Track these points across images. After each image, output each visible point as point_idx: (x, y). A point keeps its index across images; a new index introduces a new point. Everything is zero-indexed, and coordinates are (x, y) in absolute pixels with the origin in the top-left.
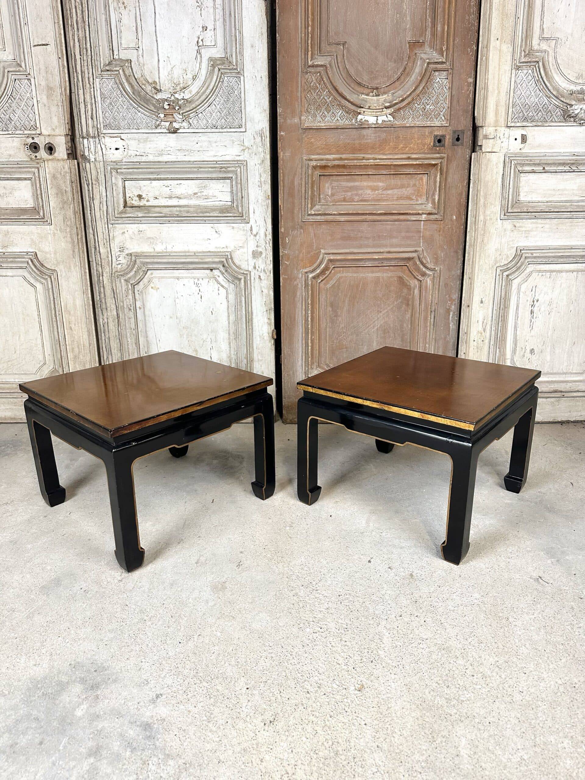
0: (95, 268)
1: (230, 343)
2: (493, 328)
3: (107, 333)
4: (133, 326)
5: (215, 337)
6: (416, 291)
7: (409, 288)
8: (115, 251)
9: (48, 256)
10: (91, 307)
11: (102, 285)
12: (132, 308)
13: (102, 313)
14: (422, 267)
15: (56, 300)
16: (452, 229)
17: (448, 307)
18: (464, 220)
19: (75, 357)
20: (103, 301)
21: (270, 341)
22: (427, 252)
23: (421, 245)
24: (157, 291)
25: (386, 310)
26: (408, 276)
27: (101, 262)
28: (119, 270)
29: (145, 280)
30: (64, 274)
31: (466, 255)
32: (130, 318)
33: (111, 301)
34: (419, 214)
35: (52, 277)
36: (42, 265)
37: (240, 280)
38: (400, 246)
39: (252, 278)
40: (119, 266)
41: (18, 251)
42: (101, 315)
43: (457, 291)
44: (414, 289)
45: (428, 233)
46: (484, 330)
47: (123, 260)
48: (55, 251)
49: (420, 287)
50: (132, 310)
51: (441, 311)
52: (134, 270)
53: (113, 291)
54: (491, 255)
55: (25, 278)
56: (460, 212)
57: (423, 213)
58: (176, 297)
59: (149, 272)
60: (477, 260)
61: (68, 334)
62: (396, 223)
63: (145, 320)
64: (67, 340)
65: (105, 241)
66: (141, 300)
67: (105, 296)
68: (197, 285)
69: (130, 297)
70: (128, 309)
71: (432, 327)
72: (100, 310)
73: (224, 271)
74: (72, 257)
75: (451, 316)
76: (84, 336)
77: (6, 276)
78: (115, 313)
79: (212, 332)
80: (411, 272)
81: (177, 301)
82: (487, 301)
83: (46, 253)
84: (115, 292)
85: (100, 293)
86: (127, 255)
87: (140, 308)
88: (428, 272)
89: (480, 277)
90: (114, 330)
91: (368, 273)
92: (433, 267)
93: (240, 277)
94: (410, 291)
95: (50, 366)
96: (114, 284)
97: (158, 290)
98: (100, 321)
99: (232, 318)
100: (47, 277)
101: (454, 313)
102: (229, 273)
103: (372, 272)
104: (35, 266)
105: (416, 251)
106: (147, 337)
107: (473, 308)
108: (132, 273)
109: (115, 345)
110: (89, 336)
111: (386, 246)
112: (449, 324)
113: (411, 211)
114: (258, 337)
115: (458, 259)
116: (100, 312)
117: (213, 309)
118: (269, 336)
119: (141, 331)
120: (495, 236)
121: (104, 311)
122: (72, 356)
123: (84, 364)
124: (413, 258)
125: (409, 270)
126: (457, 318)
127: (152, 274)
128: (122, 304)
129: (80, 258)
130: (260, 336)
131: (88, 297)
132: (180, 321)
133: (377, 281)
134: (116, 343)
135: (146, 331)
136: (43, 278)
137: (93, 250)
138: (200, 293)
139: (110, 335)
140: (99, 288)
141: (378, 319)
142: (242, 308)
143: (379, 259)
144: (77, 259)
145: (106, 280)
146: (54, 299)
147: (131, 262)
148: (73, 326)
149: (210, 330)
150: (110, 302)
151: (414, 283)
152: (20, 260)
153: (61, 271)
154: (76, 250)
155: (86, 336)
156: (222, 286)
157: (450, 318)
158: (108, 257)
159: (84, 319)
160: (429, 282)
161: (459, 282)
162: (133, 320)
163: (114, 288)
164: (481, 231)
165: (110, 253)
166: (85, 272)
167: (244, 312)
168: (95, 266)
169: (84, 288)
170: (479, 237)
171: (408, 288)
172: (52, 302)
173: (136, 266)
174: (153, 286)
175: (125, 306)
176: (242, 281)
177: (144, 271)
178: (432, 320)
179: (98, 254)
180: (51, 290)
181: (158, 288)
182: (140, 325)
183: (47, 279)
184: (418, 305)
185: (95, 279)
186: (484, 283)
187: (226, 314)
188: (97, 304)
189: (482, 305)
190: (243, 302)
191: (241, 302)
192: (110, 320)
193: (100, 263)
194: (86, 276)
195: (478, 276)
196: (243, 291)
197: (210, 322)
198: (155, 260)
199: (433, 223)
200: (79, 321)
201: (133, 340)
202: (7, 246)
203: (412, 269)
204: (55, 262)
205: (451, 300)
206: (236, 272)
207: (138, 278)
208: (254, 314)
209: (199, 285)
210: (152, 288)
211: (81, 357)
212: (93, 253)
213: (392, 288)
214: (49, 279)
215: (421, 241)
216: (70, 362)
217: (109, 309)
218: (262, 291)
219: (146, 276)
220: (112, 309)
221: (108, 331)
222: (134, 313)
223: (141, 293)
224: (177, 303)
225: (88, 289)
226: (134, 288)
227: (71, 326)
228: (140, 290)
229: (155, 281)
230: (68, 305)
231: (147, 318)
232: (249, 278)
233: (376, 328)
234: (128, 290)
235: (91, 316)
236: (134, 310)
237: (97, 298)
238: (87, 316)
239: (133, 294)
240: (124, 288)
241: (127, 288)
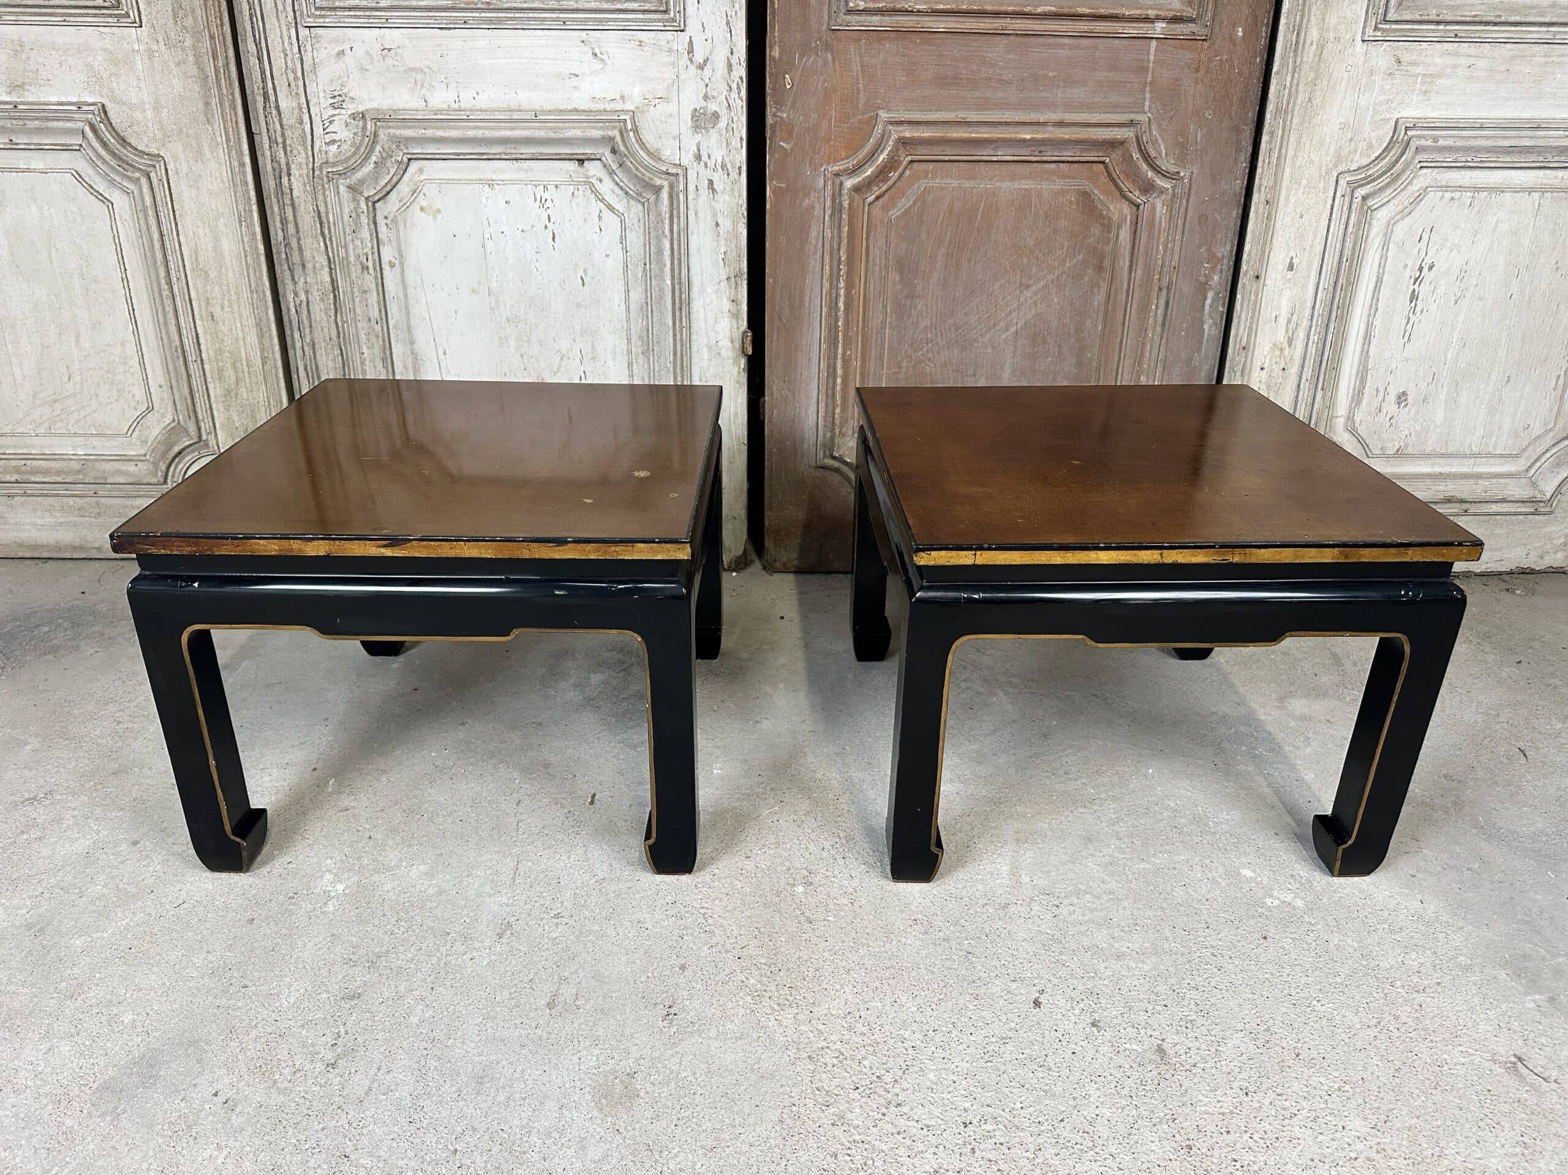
0: (268, 153)
1: (630, 365)
2: (1314, 338)
3: (307, 331)
4: (375, 313)
5: (593, 347)
6: (1125, 234)
7: (1107, 225)
8: (321, 106)
9: (138, 115)
10: (263, 259)
11: (288, 201)
12: (370, 264)
13: (293, 279)
14: (1145, 166)
15: (166, 238)
16: (1232, 66)
17: (1202, 279)
18: (1264, 42)
19: (228, 394)
20: (294, 245)
21: (736, 362)
22: (1160, 126)
23: (1146, 108)
24: (435, 218)
25: (1042, 283)
26: (1104, 192)
27: (283, 135)
28: (331, 160)
29: (404, 188)
30: (184, 169)
31: (1265, 138)
32: (366, 292)
33: (315, 245)
34: (1147, 19)
35: (152, 175)
36: (124, 142)
37: (658, 190)
38: (1089, 107)
39: (691, 188)
40: (333, 148)
41: (54, 99)
42: (288, 281)
43: (1230, 235)
44: (1119, 228)
45: (1166, 74)
46: (1290, 342)
47: (342, 132)
48: (157, 102)
49: (1136, 223)
50: (371, 271)
51: (1186, 288)
52: (374, 158)
53: (320, 217)
54: (1328, 139)
55: (79, 177)
56: (1256, 18)
57: (1158, 18)
58: (487, 236)
59: (414, 166)
60: (1291, 153)
61: (205, 332)
62: (1085, 42)
63: (406, 296)
64: (202, 347)
65: (291, 76)
66: (394, 243)
67: (298, 232)
68: (543, 202)
69: (365, 234)
70: (359, 267)
71: (1159, 329)
72: (286, 267)
73: (614, 166)
74: (202, 118)
75: (1209, 301)
76: (248, 340)
77: (28, 170)
78: (327, 279)
79: (584, 332)
80: (1113, 180)
81: (490, 245)
82: (1305, 264)
83: (131, 106)
84: (324, 219)
85: (284, 221)
86: (353, 116)
87: (392, 265)
88: (1160, 182)
89: (1292, 199)
90: (324, 324)
91: (1001, 180)
92: (1173, 169)
93: (658, 182)
94: (1109, 232)
95: (163, 416)
96: (321, 198)
97: (439, 216)
98: (289, 300)
99: (637, 295)
100: (137, 175)
101: (1217, 293)
102: (628, 171)
103: (1013, 178)
104: (104, 145)
105: (1131, 124)
106: (412, 343)
107: (1267, 282)
108: (369, 167)
109: (330, 363)
110: (261, 336)
111: (1052, 106)
112: (1202, 323)
113: (1128, 8)
114: (705, 350)
115: (1238, 151)
116: (288, 273)
117: (585, 271)
118: (735, 347)
119: (395, 327)
120: (1343, 87)
121: (298, 270)
122: (219, 392)
123: (253, 411)
124: (1122, 143)
125: (1109, 175)
126: (1222, 309)
127: (421, 171)
128: (342, 253)
129: (225, 121)
130: (710, 348)
131: (254, 234)
132: (497, 302)
133: (1024, 202)
134: (331, 357)
135: (409, 328)
136: (129, 178)
137: (260, 100)
138: (550, 225)
139: (316, 335)
140: (282, 208)
141: (1020, 305)
142: (662, 271)
143: (1032, 140)
144: (216, 127)
145: (298, 184)
146: (162, 235)
147: (363, 136)
148: (217, 311)
149: (578, 328)
150: (313, 248)
151: (1119, 210)
152: (60, 124)
153: (176, 159)
154: (214, 101)
155: (252, 338)
156: (610, 208)
157: (1207, 307)
158: (301, 123)
159: (245, 294)
160: (1161, 209)
161: (1236, 212)
162: (373, 298)
163: (322, 209)
164: (1306, 71)
165: (305, 111)
166: (242, 165)
167: (669, 282)
168: (267, 146)
169: (241, 208)
170: (1301, 88)
171: (1103, 225)
172: (157, 245)
173: (378, 148)
174: (424, 204)
175: (352, 259)
176: (665, 195)
177: (400, 163)
178: (1160, 312)
179: (274, 112)
180: (151, 213)
181: (439, 211)
182: (393, 309)
183: (138, 179)
184: (1126, 269)
185: (269, 183)
186: (1301, 217)
187: (620, 286)
188: (279, 253)
189: (1290, 274)
190: (667, 253)
191: (660, 252)
192: (315, 296)
193: (280, 140)
194: (244, 173)
195: (1288, 196)
196: (667, 221)
197: (578, 306)
198: (430, 133)
199: (1182, 48)
200: (234, 298)
201: (377, 351)
202: (21, 86)
203: (1117, 171)
204: (159, 135)
205: (1212, 258)
206: (647, 168)
207: (383, 183)
208: (696, 287)
209: (549, 203)
210: (422, 209)
211: (243, 392)
212: (261, 111)
213: (1063, 223)
214: (144, 181)
215: (1148, 95)
216: (214, 406)
217: (309, 266)
218: (717, 225)
219: (406, 178)
220: (317, 265)
221: (311, 326)
222: (376, 277)
223: (393, 223)
224: (488, 252)
225: (251, 211)
226: (374, 209)
227: (211, 309)
228: (391, 216)
229: (430, 190)
230: (200, 253)
231: (411, 292)
232: (681, 188)
233: (1013, 330)
234: (358, 216)
235: (263, 285)
236: (375, 269)
237: (277, 235)
238: (253, 284)
239: (372, 226)
240: (346, 210)
241: (355, 208)
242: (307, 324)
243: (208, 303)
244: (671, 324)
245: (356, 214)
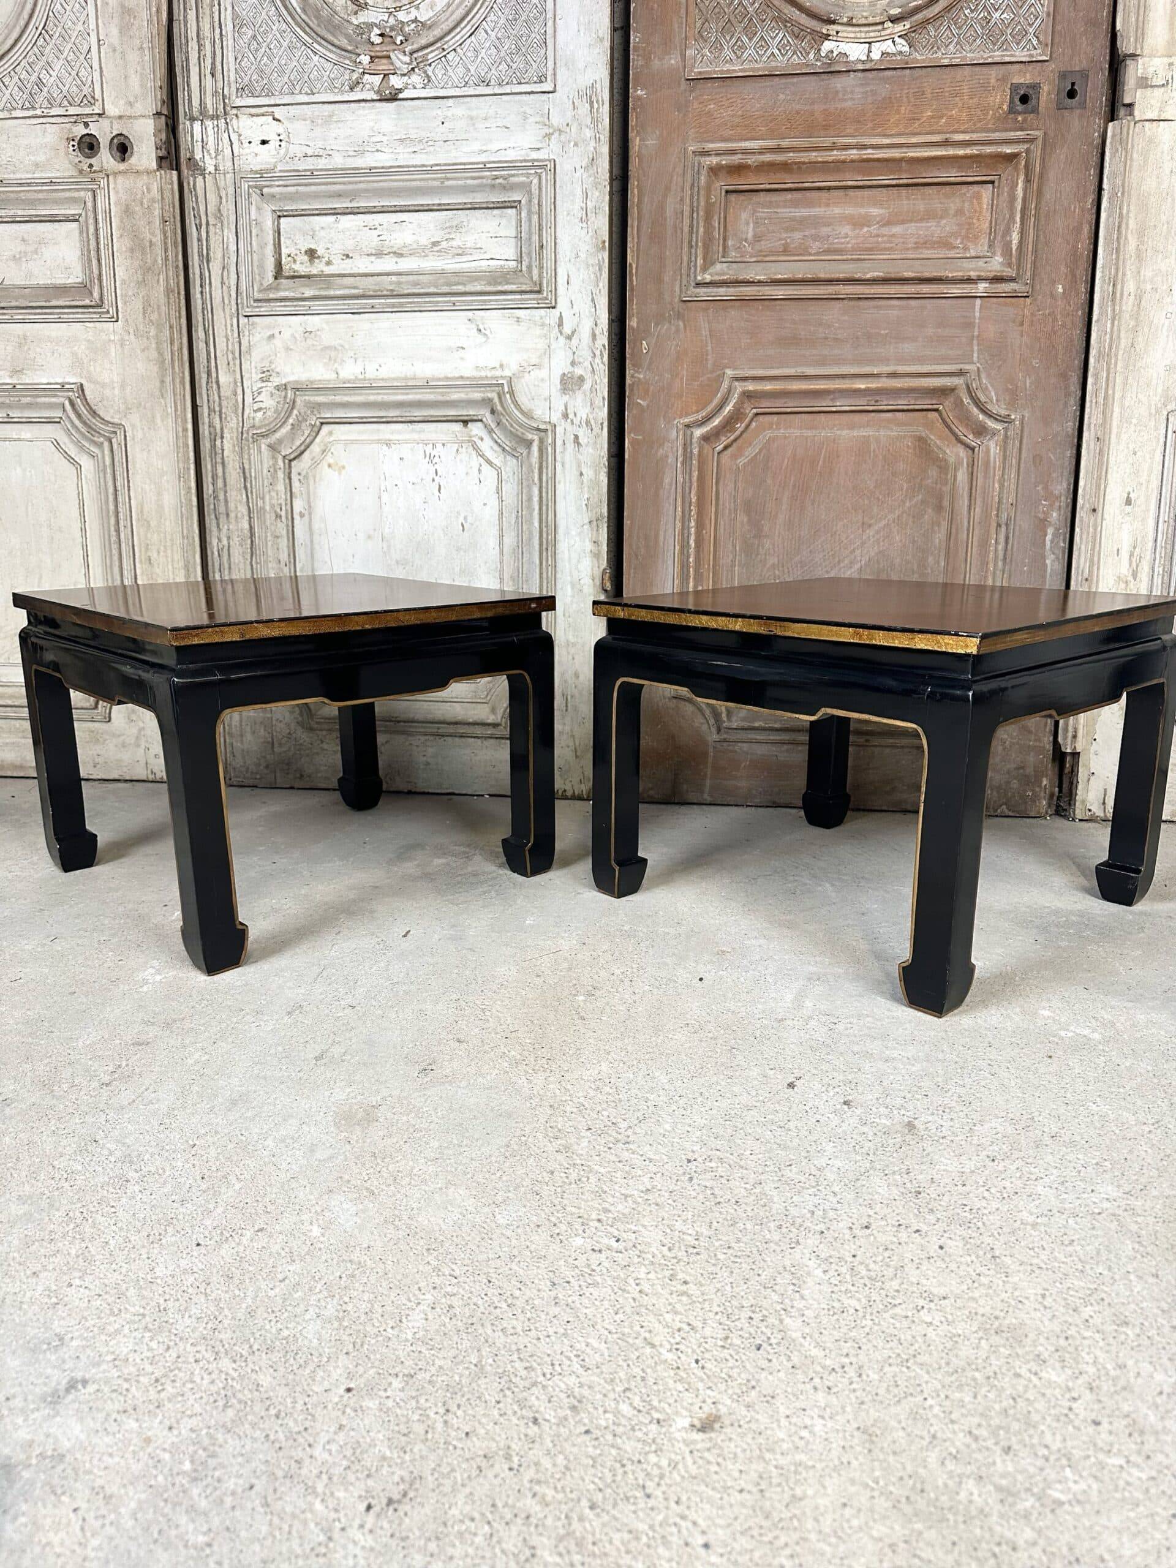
0: (206, 420)
2: (1159, 570)
3: (228, 571)
4: (284, 556)
6: (962, 476)
7: (943, 466)
8: (252, 379)
9: (107, 392)
10: (195, 510)
11: (219, 460)
12: (283, 513)
13: (218, 527)
14: (975, 411)
15: (119, 493)
16: (1055, 320)
17: (1041, 516)
18: (1084, 297)
20: (221, 497)
22: (989, 376)
23: (975, 359)
24: (340, 474)
25: (883, 522)
26: (940, 438)
27: (220, 405)
28: (257, 424)
29: (316, 448)
30: (140, 435)
31: (1090, 380)
32: (277, 537)
33: (239, 497)
34: (969, 280)
35: (114, 440)
36: (94, 413)
37: (529, 444)
38: (920, 360)
39: (559, 443)
40: (259, 415)
41: (45, 381)
42: (214, 529)
43: (1066, 473)
44: (956, 470)
45: (991, 331)
46: (1135, 575)
47: (268, 401)
48: (123, 381)
49: (972, 464)
50: (284, 519)
51: (1024, 523)
52: (291, 421)
53: (244, 473)
54: (1154, 382)
55: (57, 445)
56: (1074, 276)
57: (980, 279)
58: (383, 488)
59: (325, 429)
60: (1118, 395)
61: (142, 574)
62: (913, 303)
63: (312, 541)
65: (230, 356)
66: (305, 496)
67: (225, 485)
68: (432, 459)
69: (281, 487)
70: (273, 515)
71: (1000, 563)
72: (213, 517)
73: (493, 426)
74: (157, 393)
75: (1049, 537)
77: (19, 440)
78: (247, 526)
80: (948, 427)
81: (385, 497)
82: (1142, 499)
83: (103, 385)
84: (248, 475)
85: (214, 477)
86: (278, 388)
87: (302, 515)
88: (991, 424)
89: (1124, 437)
90: (242, 566)
91: (842, 429)
92: (1003, 412)
93: (530, 437)
94: (947, 474)
96: (246, 457)
97: (343, 472)
98: (214, 544)
99: (510, 540)
100: (102, 439)
101: (1057, 529)
102: (504, 429)
103: (852, 427)
104: (79, 416)
105: (961, 373)
107: (1105, 516)
108: (287, 428)
111: (886, 361)
112: (1044, 558)
113: (951, 272)
114: (569, 588)
115: (1067, 395)
116: (214, 522)
117: (465, 518)
118: (594, 585)
119: (301, 570)
120: (1165, 333)
121: (223, 519)
124: (953, 390)
125: (943, 420)
126: (1063, 544)
127: (331, 433)
128: (260, 503)
129: (175, 395)
130: (573, 586)
131: (190, 488)
132: (389, 547)
133: (863, 449)
135: (313, 570)
136: (95, 443)
137: (204, 376)
138: (437, 478)
140: (214, 466)
141: (863, 544)
142: (531, 515)
143: (867, 390)
144: (168, 401)
145: (228, 445)
146: (116, 490)
147: (285, 402)
148: (154, 555)
149: (457, 569)
150: (237, 500)
151: (955, 454)
152: (47, 400)
153: (133, 426)
154: (168, 379)
156: (489, 462)
157: (1048, 543)
158: (235, 394)
159: (178, 541)
160: (993, 447)
161: (1070, 453)
162: (284, 543)
163: (247, 466)
164: (1127, 321)
165: (239, 384)
166: (185, 430)
167: (537, 526)
168: (206, 414)
169: (181, 465)
170: (1123, 335)
171: (940, 468)
172: (111, 498)
173: (295, 412)
174: (331, 461)
175: (268, 508)
176: (535, 448)
177: (313, 426)
178: (1000, 547)
179: (215, 386)
180: (109, 471)
181: (343, 467)
182: (301, 553)
183: (102, 443)
184: (966, 508)
185: (206, 446)
186: (1135, 453)
187: (495, 531)
188: (209, 505)
189: (1128, 509)
190: (536, 499)
191: (530, 499)
192: (235, 541)
193: (217, 409)
194: (186, 437)
195: (1118, 436)
196: (537, 473)
197: (458, 549)
198: (338, 399)
199: (1006, 304)
200: (169, 544)
202: (21, 371)
203: (951, 416)
204: (122, 407)
205: (1049, 496)
206: (521, 425)
207: (298, 443)
208: (561, 531)
209: (436, 459)
210: (329, 466)
212: (204, 385)
213: (901, 466)
214: (106, 444)
215: (976, 348)
217: (232, 515)
218: (581, 474)
219: (318, 440)
220: (239, 515)
221: (230, 568)
222: (287, 526)
223: (305, 479)
224: (383, 501)
225: (188, 469)
226: (290, 467)
227: (149, 554)
228: (304, 473)
229: (335, 449)
230: (145, 506)
231: (316, 537)
232: (550, 441)
233: (857, 566)
234: (275, 471)
235: (193, 532)
236: (287, 518)
237: (208, 489)
238: (185, 532)
239: (287, 481)
240: (266, 466)
241: (274, 465)
242: (226, 566)
243: (147, 549)
244: (538, 563)
245: (273, 471)
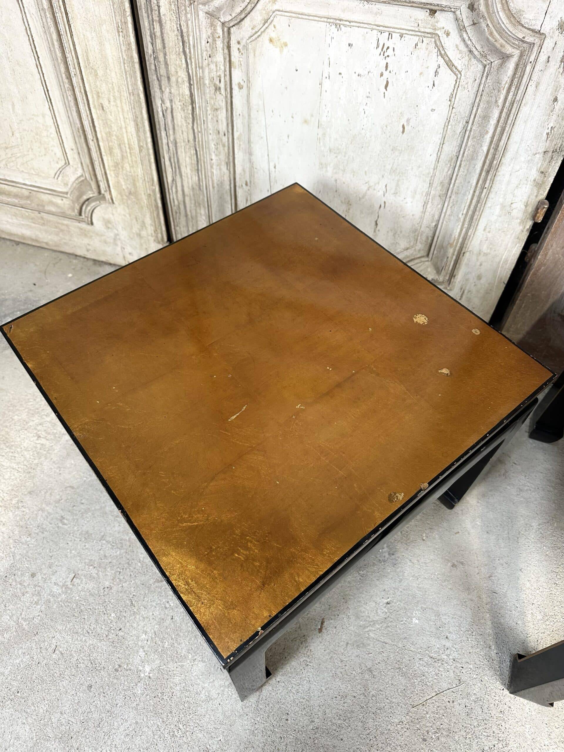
1: (425, 204)
3: (171, 132)
4: (223, 126)
5: (397, 185)
10: (137, 66)
11: (156, 18)
12: (222, 85)
13: (161, 89)
15: (63, 38)
19: (116, 165)
21: (522, 222)
24: (281, 51)
29: (257, 16)
32: (217, 109)
33: (179, 62)
37: (505, 58)
39: (543, 58)
50: (223, 91)
53: (182, 36)
58: (326, 75)
61: (98, 118)
63: (249, 115)
64: (97, 129)
66: (244, 67)
67: (164, 48)
68: (384, 50)
69: (220, 57)
70: (213, 89)
72: (155, 77)
73: (467, 23)
76: (129, 130)
78: (187, 92)
79: (393, 171)
81: (327, 84)
84: (186, 38)
85: (153, 36)
87: (240, 87)
90: (184, 128)
93: (509, 50)
95: (76, 170)
96: (183, 18)
97: (285, 50)
98: (157, 104)
99: (450, 148)
102: (480, 32)
106: (250, 154)
109: (187, 159)
110: (138, 130)
114: (498, 207)
116: (156, 83)
117: (408, 120)
118: (525, 211)
119: (238, 138)
121: (164, 81)
122: (111, 164)
123: (134, 180)
128: (200, 74)
130: (503, 207)
131: (129, 44)
132: (324, 134)
134: (188, 154)
135: (249, 142)
138: (386, 74)
139: (178, 136)
140: (151, 23)
142: (482, 135)
145: (164, 3)
146: (60, 35)
148: (106, 104)
149: (389, 167)
150: (176, 61)
155: (132, 129)
156: (450, 64)
162: (223, 115)
163: (185, 30)
167: (485, 149)
169: (118, 18)
172: (56, 45)
174: (273, 35)
175: (207, 82)
176: (511, 65)
181: (286, 45)
182: (238, 123)
187: (437, 139)
188: (150, 64)
190: (493, 122)
191: (486, 118)
192: (177, 105)
196: (504, 92)
197: (394, 149)
200: (117, 94)
201: (223, 157)
206: (501, 32)
207: (238, 10)
208: (509, 155)
209: (390, 52)
210: (271, 40)
211: (127, 166)
216: (108, 172)
217: (173, 79)
218: (556, 100)
220: (180, 80)
221: (174, 129)
222: (226, 97)
223: (244, 49)
224: (324, 89)
225: (126, 23)
226: (229, 33)
227: (101, 101)
228: (243, 43)
229: (280, 21)
230: (90, 54)
231: (253, 113)
232: (532, 59)
234: (214, 40)
235: (138, 89)
236: (226, 90)
237: (148, 49)
238: (130, 88)
239: (226, 51)
240: (204, 36)
241: (213, 34)
242: (171, 127)
243: (98, 96)
244: (474, 184)
245: (212, 41)
